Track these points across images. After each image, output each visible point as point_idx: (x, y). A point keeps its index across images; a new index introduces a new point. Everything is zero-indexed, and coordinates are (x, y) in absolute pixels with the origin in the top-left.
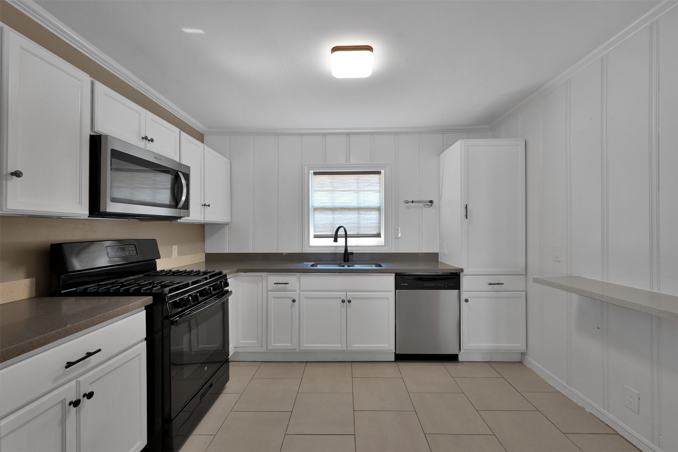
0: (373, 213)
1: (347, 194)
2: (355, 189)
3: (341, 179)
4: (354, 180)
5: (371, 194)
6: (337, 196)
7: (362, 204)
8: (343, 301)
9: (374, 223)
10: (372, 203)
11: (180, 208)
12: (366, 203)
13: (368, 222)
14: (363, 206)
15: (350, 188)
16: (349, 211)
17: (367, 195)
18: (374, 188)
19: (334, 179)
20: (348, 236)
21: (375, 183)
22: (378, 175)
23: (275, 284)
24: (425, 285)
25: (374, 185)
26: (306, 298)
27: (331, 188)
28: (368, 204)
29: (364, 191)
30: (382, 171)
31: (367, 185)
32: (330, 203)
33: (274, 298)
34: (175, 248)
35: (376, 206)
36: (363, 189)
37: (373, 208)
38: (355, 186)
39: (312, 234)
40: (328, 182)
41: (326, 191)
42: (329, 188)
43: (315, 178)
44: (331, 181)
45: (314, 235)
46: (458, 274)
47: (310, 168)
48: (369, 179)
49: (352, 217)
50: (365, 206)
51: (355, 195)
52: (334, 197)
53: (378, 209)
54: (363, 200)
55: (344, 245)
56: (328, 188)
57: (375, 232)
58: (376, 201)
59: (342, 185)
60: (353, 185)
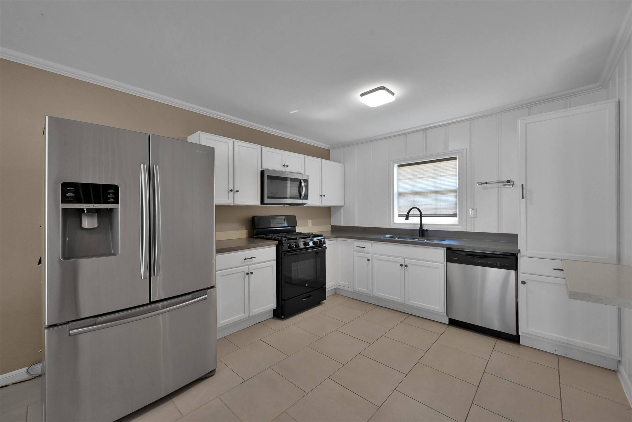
0: (450, 195)
1: (425, 180)
2: (432, 176)
3: (420, 168)
4: (432, 168)
5: (447, 178)
6: (417, 182)
7: (439, 188)
8: (401, 265)
9: (451, 204)
10: (448, 186)
11: (303, 199)
12: (442, 187)
13: (445, 203)
14: (440, 189)
15: (428, 175)
16: (427, 195)
17: (443, 180)
18: (450, 172)
19: (414, 169)
20: (423, 215)
21: (451, 168)
22: (454, 160)
23: (357, 247)
24: (475, 261)
25: (450, 170)
26: (377, 259)
27: (412, 176)
28: (445, 188)
29: (441, 176)
30: (458, 157)
31: (443, 171)
32: (410, 189)
33: (357, 256)
34: (310, 221)
35: (452, 189)
36: (440, 175)
37: (449, 191)
38: (432, 173)
39: (396, 213)
40: (410, 172)
41: (408, 179)
42: (411, 177)
43: (399, 169)
44: (412, 170)
45: (399, 215)
46: (516, 255)
47: (395, 163)
48: (446, 165)
49: (430, 199)
50: (441, 189)
51: (432, 181)
52: (414, 184)
53: (454, 191)
54: (440, 184)
55: (419, 223)
56: (409, 177)
57: (451, 213)
58: (452, 185)
59: (421, 173)
60: (431, 172)
